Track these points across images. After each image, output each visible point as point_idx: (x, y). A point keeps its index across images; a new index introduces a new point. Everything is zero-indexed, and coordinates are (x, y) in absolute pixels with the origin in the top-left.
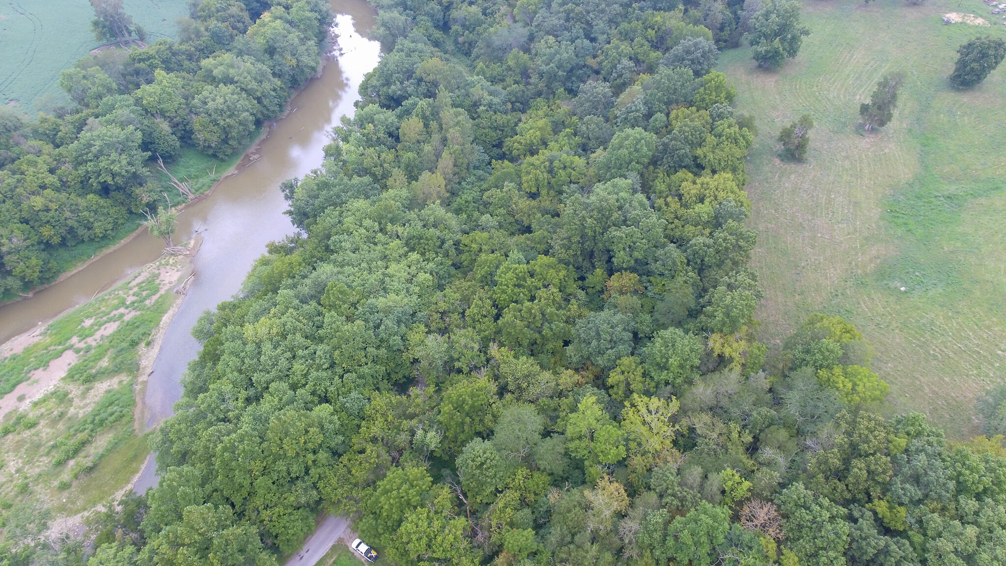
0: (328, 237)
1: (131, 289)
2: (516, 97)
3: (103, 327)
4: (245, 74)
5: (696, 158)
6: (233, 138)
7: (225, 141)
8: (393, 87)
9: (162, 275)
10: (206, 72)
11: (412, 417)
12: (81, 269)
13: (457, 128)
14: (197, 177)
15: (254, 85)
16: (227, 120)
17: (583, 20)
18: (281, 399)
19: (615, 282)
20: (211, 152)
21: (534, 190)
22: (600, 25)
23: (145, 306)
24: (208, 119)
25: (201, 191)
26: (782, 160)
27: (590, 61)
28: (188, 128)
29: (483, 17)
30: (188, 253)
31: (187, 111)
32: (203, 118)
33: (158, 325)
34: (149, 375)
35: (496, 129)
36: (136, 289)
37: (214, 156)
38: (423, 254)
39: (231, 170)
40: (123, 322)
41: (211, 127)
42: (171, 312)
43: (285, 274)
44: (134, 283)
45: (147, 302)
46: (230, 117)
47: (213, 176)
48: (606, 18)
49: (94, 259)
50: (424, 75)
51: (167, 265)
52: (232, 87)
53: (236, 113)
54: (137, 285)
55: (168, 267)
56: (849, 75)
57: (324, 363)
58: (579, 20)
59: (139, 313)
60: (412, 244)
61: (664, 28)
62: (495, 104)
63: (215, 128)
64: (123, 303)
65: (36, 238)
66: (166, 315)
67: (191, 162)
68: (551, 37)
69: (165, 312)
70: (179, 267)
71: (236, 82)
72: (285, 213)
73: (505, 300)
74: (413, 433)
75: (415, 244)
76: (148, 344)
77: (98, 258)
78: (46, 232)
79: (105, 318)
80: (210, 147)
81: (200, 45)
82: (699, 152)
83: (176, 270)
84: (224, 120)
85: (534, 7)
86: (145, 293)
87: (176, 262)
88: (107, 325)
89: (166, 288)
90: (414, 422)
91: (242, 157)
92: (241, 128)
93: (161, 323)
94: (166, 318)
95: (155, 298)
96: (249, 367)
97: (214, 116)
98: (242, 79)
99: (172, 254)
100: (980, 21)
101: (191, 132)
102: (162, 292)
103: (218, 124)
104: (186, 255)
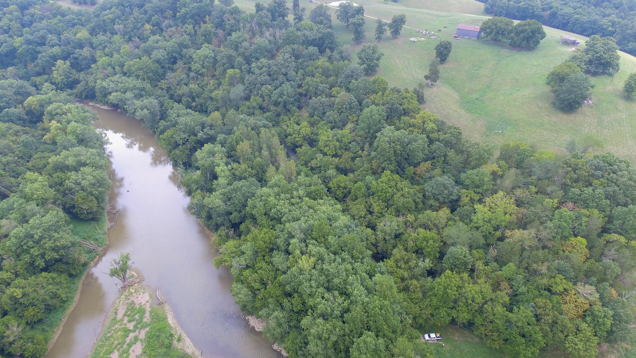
1: (123, 320)
3: (131, 351)
5: (404, 110)
6: (104, 201)
7: (98, 206)
8: (199, 134)
9: (136, 301)
11: (408, 260)
12: (60, 332)
16: (99, 189)
19: (422, 167)
20: (91, 216)
23: (146, 323)
28: (67, 206)
30: (138, 280)
32: (82, 194)
33: (171, 327)
34: (201, 355)
36: (126, 319)
37: (93, 219)
39: (107, 225)
40: (141, 340)
42: (170, 316)
44: (119, 316)
45: (145, 320)
47: (99, 232)
49: (64, 320)
51: (131, 294)
54: (125, 315)
55: (134, 295)
58: (278, 73)
59: (147, 329)
60: (311, 197)
64: (127, 332)
65: (24, 322)
66: (169, 319)
69: (165, 318)
70: (142, 291)
73: (389, 196)
76: (179, 340)
77: (66, 318)
78: (30, 312)
79: (125, 346)
80: (91, 213)
82: (404, 106)
83: (141, 293)
84: (97, 190)
85: (239, 75)
86: (137, 317)
87: (136, 289)
88: (132, 349)
89: (148, 305)
91: (106, 214)
93: (172, 325)
94: (171, 320)
95: (147, 314)
99: (130, 286)
101: (72, 208)
102: (148, 309)
103: (92, 195)
104: (138, 282)
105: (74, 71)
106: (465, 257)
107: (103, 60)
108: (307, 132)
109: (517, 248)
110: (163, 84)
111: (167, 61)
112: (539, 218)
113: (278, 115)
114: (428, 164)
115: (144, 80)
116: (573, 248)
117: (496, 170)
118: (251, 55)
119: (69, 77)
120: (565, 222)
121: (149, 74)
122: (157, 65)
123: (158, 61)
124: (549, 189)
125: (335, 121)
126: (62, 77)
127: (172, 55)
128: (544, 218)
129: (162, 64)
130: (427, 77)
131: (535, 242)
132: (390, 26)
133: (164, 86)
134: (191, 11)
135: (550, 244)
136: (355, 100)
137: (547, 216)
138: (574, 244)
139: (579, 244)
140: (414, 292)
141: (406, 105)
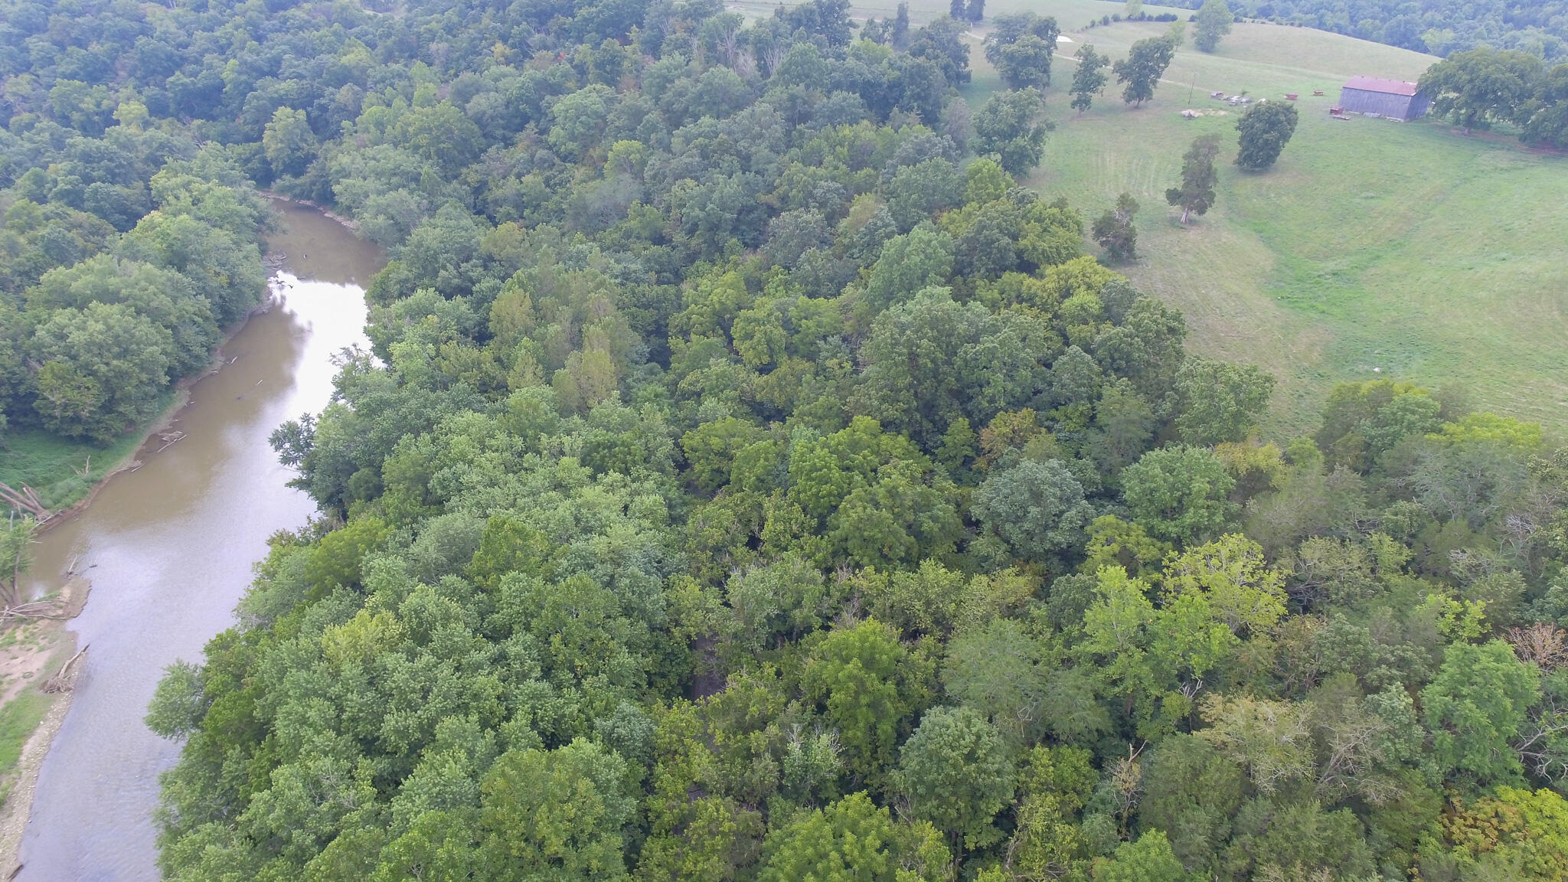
0: (423, 479)
2: (661, 264)
4: (143, 283)
5: (1020, 254)
6: (127, 399)
7: (108, 407)
8: (442, 273)
10: (50, 293)
11: (763, 723)
13: (602, 290)
14: (49, 481)
15: (164, 301)
16: (115, 362)
17: (732, 151)
18: (471, 753)
19: (999, 427)
20: (77, 430)
21: (766, 359)
22: (762, 151)
24: (70, 364)
25: (68, 500)
26: (1107, 266)
27: (763, 198)
28: (22, 389)
29: (548, 190)
30: (60, 612)
31: (18, 359)
32: (59, 363)
33: (15, 763)
34: (15, 874)
35: (646, 306)
37: (86, 440)
38: (626, 471)
39: (125, 461)
41: (80, 379)
42: (42, 732)
43: (361, 547)
46: (118, 357)
47: (87, 473)
48: (766, 143)
50: (495, 250)
51: (11, 643)
52: (116, 307)
53: (134, 347)
55: (15, 648)
56: (1116, 176)
57: (531, 670)
58: (726, 151)
60: (596, 461)
61: (858, 143)
62: (635, 272)
63: (89, 381)
66: (31, 741)
67: (33, 457)
68: (688, 180)
69: (25, 735)
70: (42, 643)
71: (126, 299)
72: (289, 485)
73: (830, 494)
74: (779, 753)
75: (603, 458)
80: (76, 420)
81: (19, 264)
82: (1023, 243)
83: (35, 648)
84: (107, 364)
85: (638, 156)
87: (33, 634)
89: (20, 685)
90: (773, 729)
91: (143, 440)
92: (144, 377)
93: (23, 758)
94: (30, 746)
96: (360, 710)
97: (84, 357)
98: (136, 291)
99: (22, 621)
100: (1222, 113)
101: (33, 395)
102: (11, 697)
103: (93, 373)
104: (56, 618)
105: (311, 137)
106: (970, 757)
107: (372, 110)
108: (723, 299)
109: (1219, 775)
110: (472, 173)
111: (501, 122)
112: (1361, 666)
113: (691, 258)
114: (1025, 417)
115: (429, 157)
116: (1502, 836)
117: (1263, 465)
118: (686, 110)
119: (299, 149)
120: (1480, 702)
121: (442, 146)
122: (476, 128)
123: (479, 120)
124: (1461, 560)
125: (817, 278)
126: (280, 145)
127: (517, 110)
128: (1383, 670)
129: (489, 129)
130: (1173, 196)
131: (1300, 765)
132: (1123, 70)
133: (473, 178)
134: (601, 12)
135: (1375, 791)
136: (890, 219)
137: (1402, 663)
138: (1512, 819)
139: (1537, 827)
140: (698, 848)
141: (1031, 236)
